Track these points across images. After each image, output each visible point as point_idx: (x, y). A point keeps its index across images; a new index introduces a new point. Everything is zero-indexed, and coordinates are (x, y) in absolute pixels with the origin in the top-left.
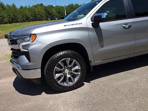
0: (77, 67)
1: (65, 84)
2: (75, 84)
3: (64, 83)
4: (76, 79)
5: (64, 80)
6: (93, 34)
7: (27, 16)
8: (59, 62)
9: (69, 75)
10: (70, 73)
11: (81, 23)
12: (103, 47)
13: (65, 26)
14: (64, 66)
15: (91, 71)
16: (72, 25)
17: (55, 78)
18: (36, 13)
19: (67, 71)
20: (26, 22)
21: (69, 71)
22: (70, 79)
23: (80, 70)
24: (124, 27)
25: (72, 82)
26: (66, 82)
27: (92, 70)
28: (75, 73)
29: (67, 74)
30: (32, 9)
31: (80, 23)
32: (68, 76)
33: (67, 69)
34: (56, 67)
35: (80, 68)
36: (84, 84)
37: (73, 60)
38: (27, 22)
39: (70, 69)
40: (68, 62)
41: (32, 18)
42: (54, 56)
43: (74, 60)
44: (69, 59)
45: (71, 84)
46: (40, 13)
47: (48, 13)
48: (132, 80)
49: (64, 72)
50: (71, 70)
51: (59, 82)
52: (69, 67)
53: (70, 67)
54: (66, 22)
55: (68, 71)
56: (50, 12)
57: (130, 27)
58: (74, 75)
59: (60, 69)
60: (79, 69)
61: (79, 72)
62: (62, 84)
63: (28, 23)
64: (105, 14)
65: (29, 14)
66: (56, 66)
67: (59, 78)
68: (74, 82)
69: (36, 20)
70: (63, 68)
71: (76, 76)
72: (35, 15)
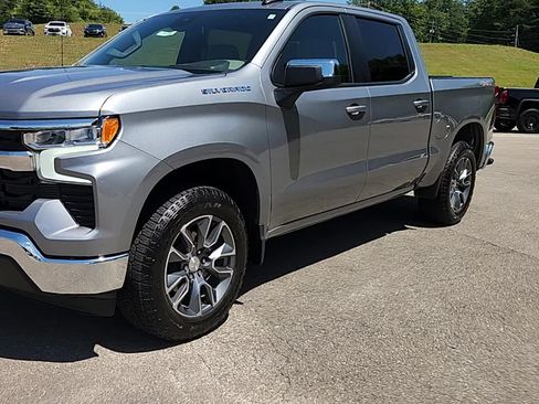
1: (191, 312)
2: (217, 311)
4: (220, 293)
8: (183, 231)
10: (202, 271)
12: (296, 178)
17: (167, 291)
19: (194, 263)
21: (202, 262)
24: (349, 114)
25: (210, 303)
26: (192, 303)
27: (262, 259)
28: (220, 271)
29: (196, 275)
33: (197, 255)
34: (173, 249)
35: (234, 253)
37: (219, 224)
39: (204, 255)
40: (206, 231)
43: (223, 224)
49: (188, 266)
50: (208, 260)
51: (175, 306)
55: (199, 262)
58: (216, 275)
61: (228, 265)
66: (173, 246)
68: (214, 304)
70: (187, 252)
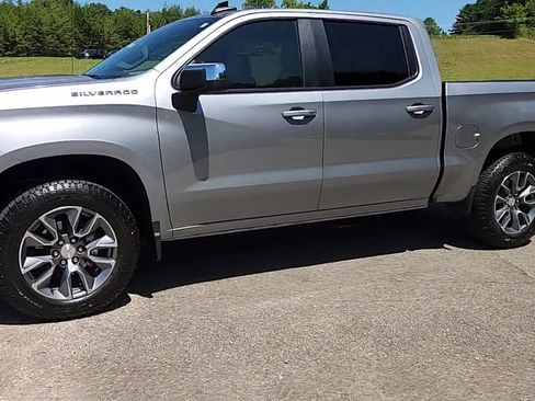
0: (106, 241)
1: (58, 295)
2: (92, 298)
3: (52, 291)
4: (98, 283)
5: (55, 282)
6: (173, 131)
7: (11, 34)
8: (42, 218)
9: (74, 263)
10: (77, 259)
11: (135, 92)
12: (205, 180)
13: (75, 95)
14: (60, 232)
15: (156, 257)
16: (102, 93)
17: (23, 271)
18: (45, 29)
19: (68, 250)
20: (3, 56)
21: (77, 250)
22: (76, 281)
23: (115, 251)
24: (289, 118)
25: (84, 289)
26: (62, 287)
27: (159, 255)
28: (96, 260)
29: (70, 261)
30: (29, 12)
31: (130, 89)
32: (72, 268)
33: (71, 243)
34: (28, 234)
35: (116, 245)
36: (130, 300)
37: (93, 216)
38: (9, 55)
40: (74, 221)
41: (25, 44)
42: (27, 193)
43: (98, 216)
44: (80, 209)
45: (78, 295)
46: (58, 28)
47: (87, 32)
48: (296, 300)
49: (59, 253)
50: (85, 249)
51: (34, 286)
52: (76, 238)
53: (79, 236)
54: (83, 82)
55: (74, 250)
56: (93, 28)
57: (308, 118)
58: (95, 265)
59: (42, 243)
60: (112, 248)
61: (111, 256)
62: (46, 293)
63: (9, 59)
64: (219, 68)
65: (16, 29)
66: (31, 232)
67: (37, 272)
68: (89, 291)
69: (40, 53)
70: (53, 239)
71: (100, 271)
72: (38, 32)
